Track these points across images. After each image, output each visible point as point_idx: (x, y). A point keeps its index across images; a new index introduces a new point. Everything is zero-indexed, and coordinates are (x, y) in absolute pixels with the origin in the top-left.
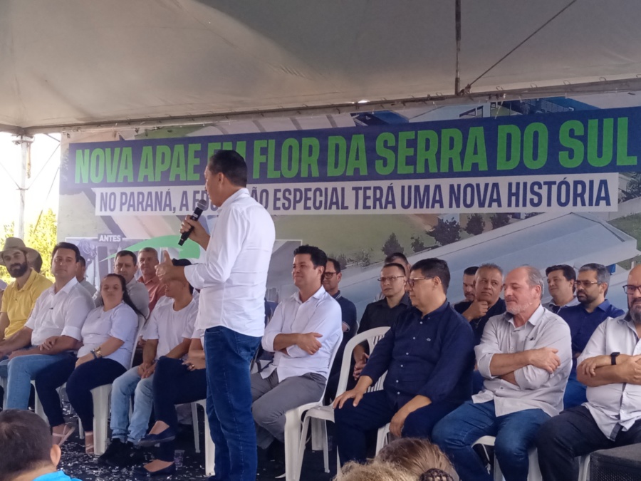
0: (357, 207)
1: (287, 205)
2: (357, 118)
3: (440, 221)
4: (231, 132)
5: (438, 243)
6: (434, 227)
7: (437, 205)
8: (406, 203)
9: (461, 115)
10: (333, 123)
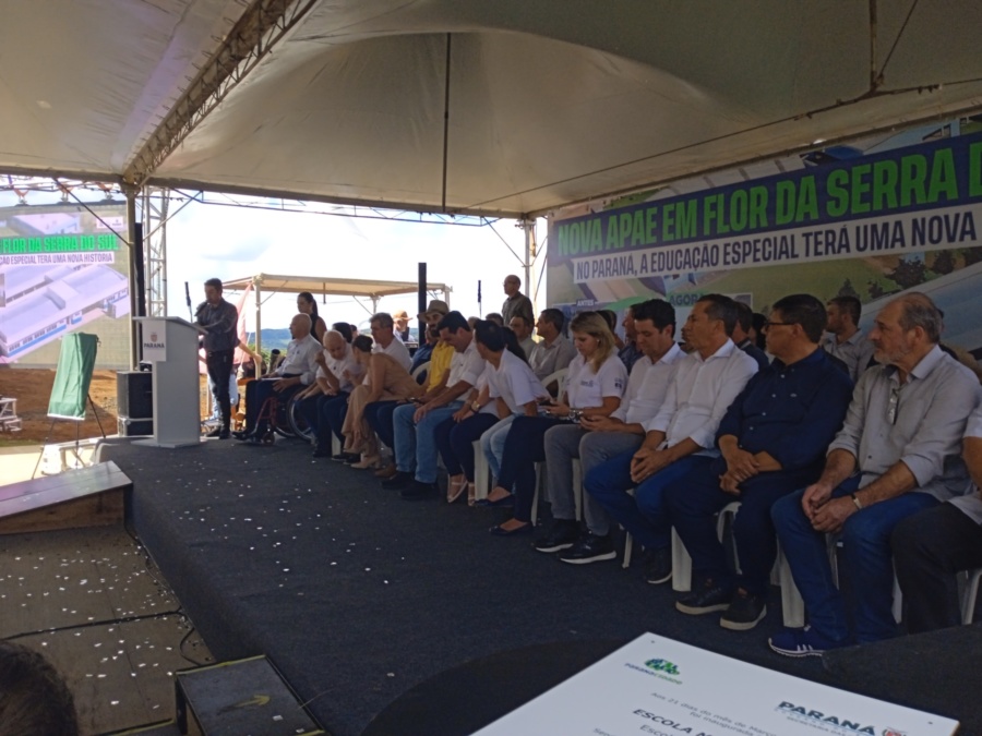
0: (807, 254)
1: (736, 259)
2: (808, 159)
3: (902, 262)
4: (683, 191)
5: (899, 287)
6: (895, 269)
7: (898, 244)
8: (862, 245)
9: (924, 138)
10: (781, 168)
